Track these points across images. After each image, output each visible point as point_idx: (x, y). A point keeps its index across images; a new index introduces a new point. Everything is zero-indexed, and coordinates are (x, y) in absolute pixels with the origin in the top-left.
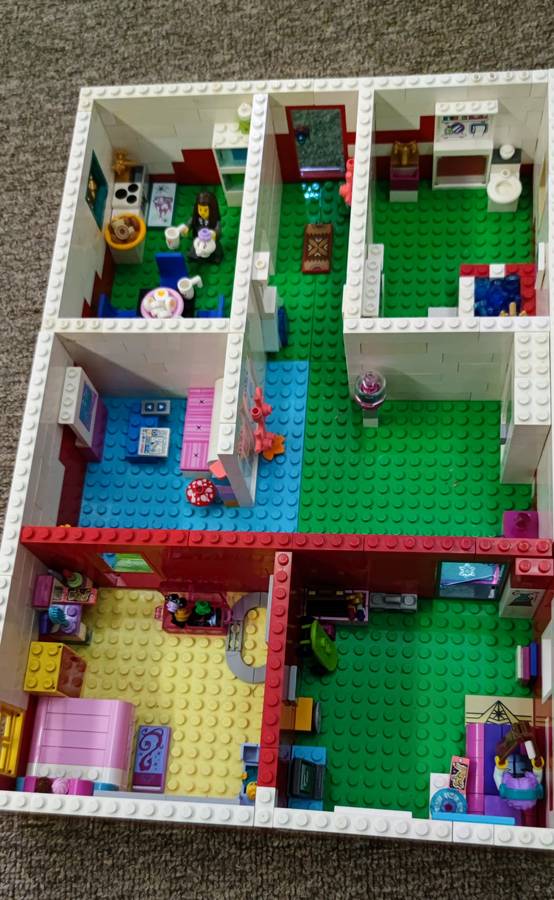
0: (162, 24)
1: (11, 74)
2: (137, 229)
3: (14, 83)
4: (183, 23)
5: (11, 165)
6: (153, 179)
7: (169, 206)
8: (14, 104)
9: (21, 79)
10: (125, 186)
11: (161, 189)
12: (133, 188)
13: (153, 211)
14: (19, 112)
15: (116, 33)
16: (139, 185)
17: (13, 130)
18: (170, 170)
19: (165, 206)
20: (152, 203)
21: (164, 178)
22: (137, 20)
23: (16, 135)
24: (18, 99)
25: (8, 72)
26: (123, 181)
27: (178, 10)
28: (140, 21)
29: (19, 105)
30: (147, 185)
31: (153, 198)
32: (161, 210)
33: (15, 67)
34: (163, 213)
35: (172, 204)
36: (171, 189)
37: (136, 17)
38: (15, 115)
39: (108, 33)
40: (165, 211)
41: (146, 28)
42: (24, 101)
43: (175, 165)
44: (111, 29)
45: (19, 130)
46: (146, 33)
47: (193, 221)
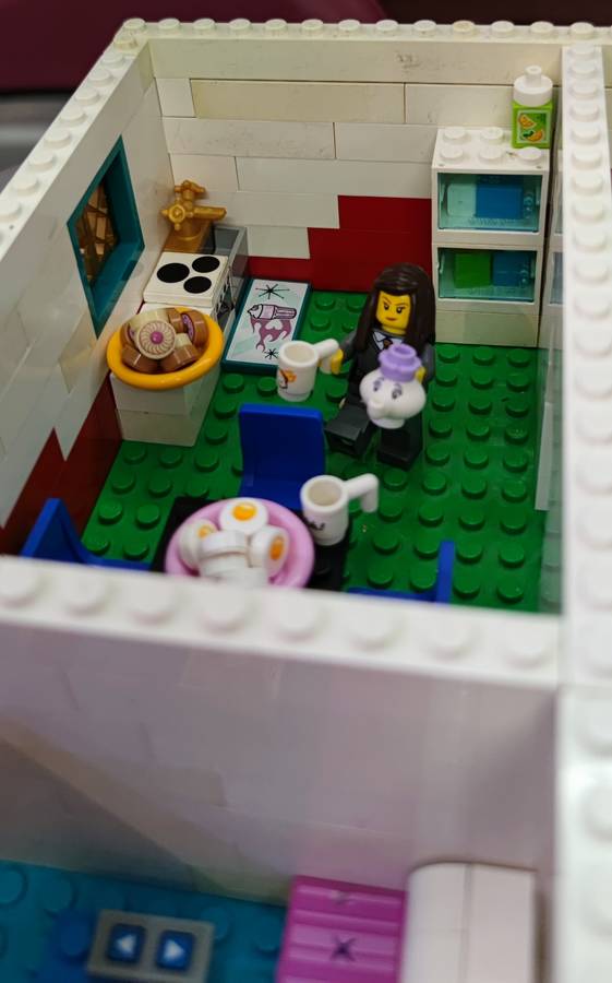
2: (200, 345)
10: (187, 259)
26: (183, 248)
31: (248, 305)
32: (264, 333)
34: (269, 337)
35: (294, 323)
36: (294, 294)
40: (275, 334)
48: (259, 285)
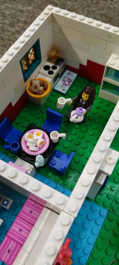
0: (101, 10)
1: (31, 5)
3: (30, 8)
4: (110, 13)
5: (10, 37)
6: (67, 68)
7: (69, 84)
8: (26, 15)
9: (34, 8)
11: (69, 74)
12: (54, 68)
13: (60, 82)
14: (26, 19)
15: (81, 6)
16: (58, 67)
17: (19, 24)
18: (78, 67)
19: (67, 83)
20: (61, 79)
21: (73, 70)
22: (92, 5)
23: (19, 26)
24: (28, 14)
25: (30, 4)
26: (51, 62)
27: (110, 8)
28: (93, 6)
29: (27, 16)
30: (63, 69)
31: (63, 76)
32: (64, 84)
33: (34, 3)
34: (64, 86)
35: (71, 83)
37: (92, 4)
38: (23, 19)
39: (77, 5)
40: (66, 85)
41: (94, 9)
42: (30, 16)
43: (81, 66)
44: (79, 4)
45: (22, 25)
46: (93, 11)
47: (77, 98)
48: (67, 71)
